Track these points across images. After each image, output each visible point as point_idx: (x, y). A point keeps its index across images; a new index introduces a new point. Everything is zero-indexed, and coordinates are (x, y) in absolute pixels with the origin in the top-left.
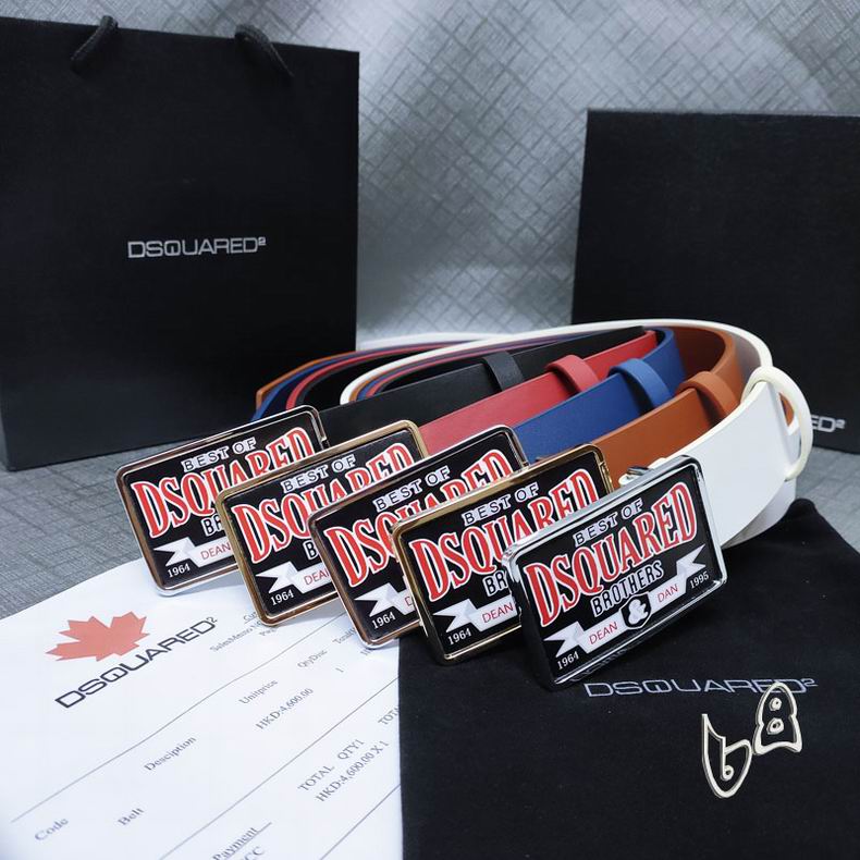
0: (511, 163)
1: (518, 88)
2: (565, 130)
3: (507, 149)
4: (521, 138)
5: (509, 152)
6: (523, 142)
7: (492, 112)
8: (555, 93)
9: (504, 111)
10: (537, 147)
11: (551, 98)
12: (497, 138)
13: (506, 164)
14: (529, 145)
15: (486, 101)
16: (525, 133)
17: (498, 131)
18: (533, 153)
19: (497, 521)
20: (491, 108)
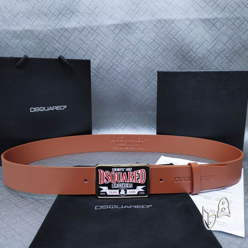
0: (134, 84)
1: (136, 65)
2: (149, 75)
3: (133, 81)
4: (137, 78)
5: (134, 82)
6: (137, 79)
7: (129, 72)
8: (146, 66)
9: (132, 72)
10: (141, 80)
11: (145, 67)
12: (131, 78)
13: (133, 85)
14: (139, 80)
15: (127, 69)
16: (138, 77)
17: (131, 76)
18: (140, 82)
19: (120, 173)
20: (128, 71)
